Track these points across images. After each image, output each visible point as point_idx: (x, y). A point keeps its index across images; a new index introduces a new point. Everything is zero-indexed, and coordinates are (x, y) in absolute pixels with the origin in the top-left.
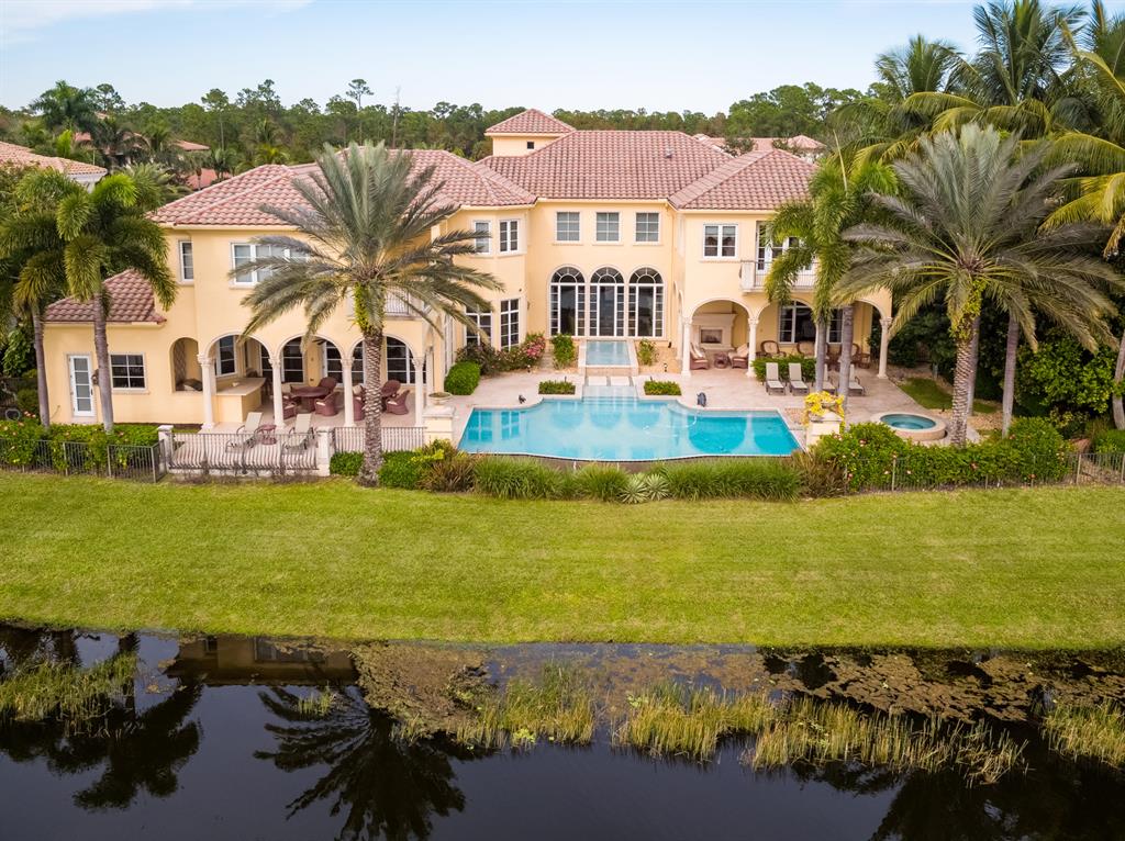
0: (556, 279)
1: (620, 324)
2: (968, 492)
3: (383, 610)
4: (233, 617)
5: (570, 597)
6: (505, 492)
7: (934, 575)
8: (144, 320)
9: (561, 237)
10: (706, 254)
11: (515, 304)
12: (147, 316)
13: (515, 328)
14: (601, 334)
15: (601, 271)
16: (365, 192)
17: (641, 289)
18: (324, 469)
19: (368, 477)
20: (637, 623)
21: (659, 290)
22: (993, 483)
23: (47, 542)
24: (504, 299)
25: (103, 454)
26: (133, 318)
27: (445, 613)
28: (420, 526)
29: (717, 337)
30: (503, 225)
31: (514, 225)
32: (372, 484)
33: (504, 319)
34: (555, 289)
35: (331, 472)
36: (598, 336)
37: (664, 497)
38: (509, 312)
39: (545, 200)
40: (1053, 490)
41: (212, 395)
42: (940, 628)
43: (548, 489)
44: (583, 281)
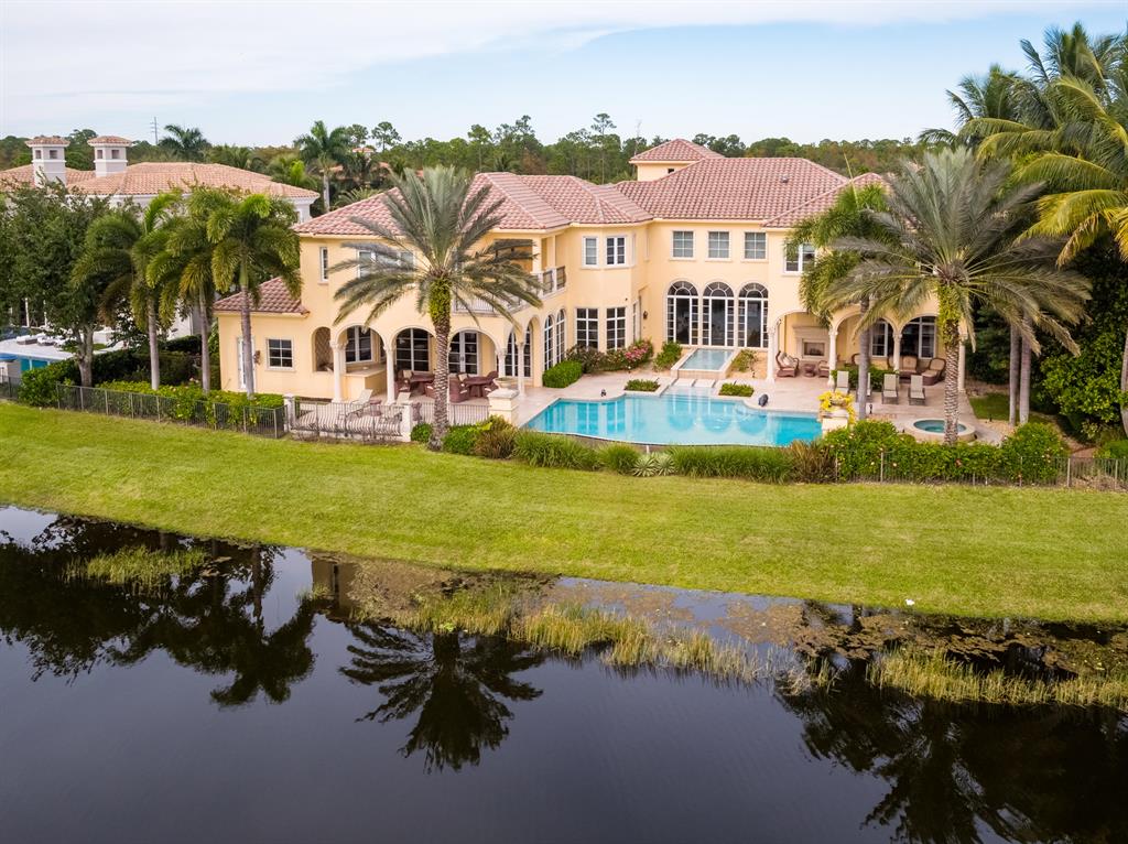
0: (672, 291)
1: (731, 335)
2: (954, 488)
3: (397, 537)
5: (544, 540)
6: (534, 460)
7: (869, 549)
8: (292, 311)
9: (676, 253)
10: (788, 269)
11: (621, 312)
12: (295, 308)
13: (621, 334)
14: (713, 344)
15: (713, 286)
17: (749, 302)
18: (406, 437)
19: (434, 443)
20: (588, 563)
21: (766, 304)
22: (980, 480)
24: (611, 307)
25: (241, 414)
26: (286, 309)
27: (441, 544)
28: (453, 481)
29: (821, 350)
30: (610, 241)
31: (621, 241)
32: (437, 449)
33: (610, 325)
34: (671, 301)
35: (412, 439)
36: (710, 346)
37: (670, 474)
38: (616, 319)
39: (661, 220)
40: (1041, 491)
41: (341, 375)
42: (845, 590)
43: (571, 459)
44: (696, 294)
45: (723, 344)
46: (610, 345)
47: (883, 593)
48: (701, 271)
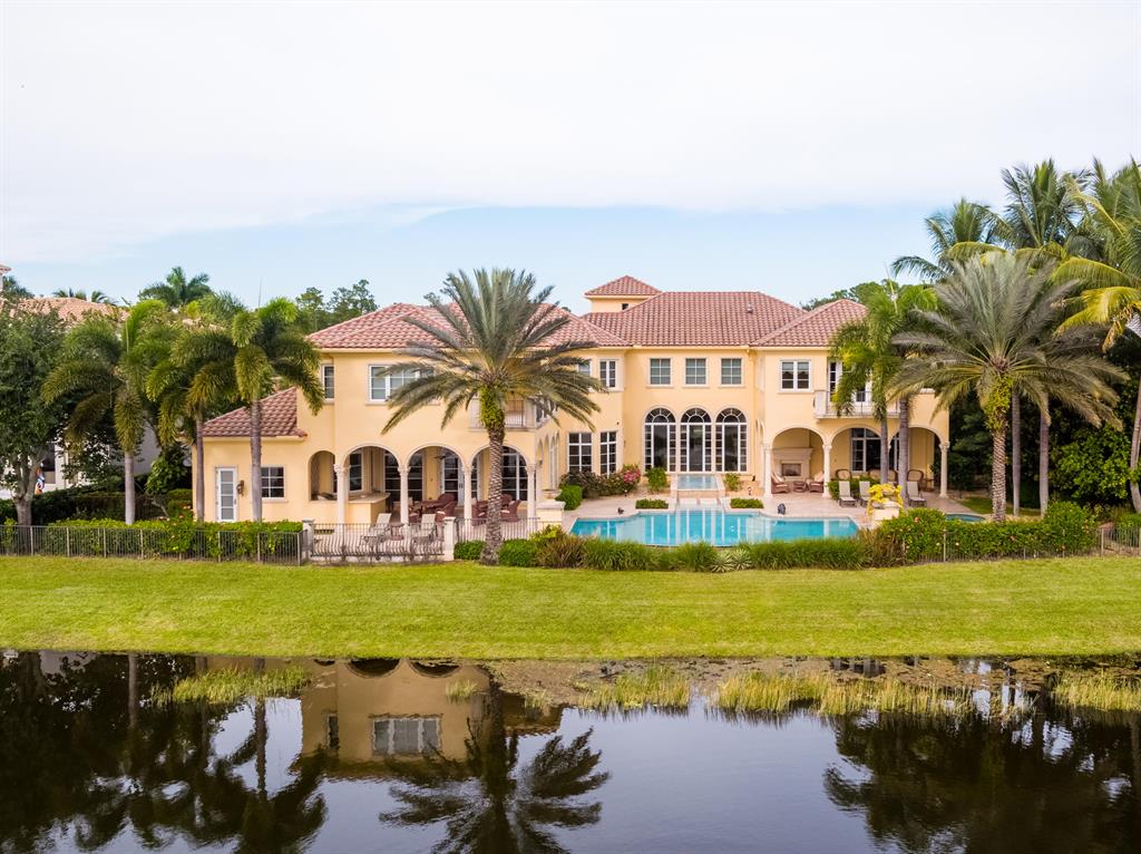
0: (649, 419)
1: (708, 460)
2: (1009, 561)
3: (509, 639)
4: (381, 646)
5: (667, 628)
6: (609, 563)
7: (975, 611)
8: (288, 434)
9: (654, 381)
10: (784, 387)
11: (613, 436)
12: (290, 431)
13: (613, 459)
14: (691, 470)
15: (690, 412)
16: (493, 306)
17: (726, 427)
18: (449, 554)
19: (489, 557)
20: (725, 644)
21: (743, 428)
22: (1029, 555)
23: (210, 602)
24: (604, 430)
25: (254, 541)
26: (278, 433)
27: (562, 641)
28: (536, 589)
29: (797, 470)
30: (603, 365)
31: (613, 364)
32: (492, 563)
33: (603, 449)
34: (648, 428)
35: (455, 557)
36: (688, 471)
37: (748, 568)
38: (608, 443)
39: (639, 347)
40: (1082, 559)
41: (345, 503)
42: (978, 643)
43: (648, 560)
44: (674, 421)
45: (701, 470)
46: (603, 470)
47: (1011, 644)
48: (678, 397)
